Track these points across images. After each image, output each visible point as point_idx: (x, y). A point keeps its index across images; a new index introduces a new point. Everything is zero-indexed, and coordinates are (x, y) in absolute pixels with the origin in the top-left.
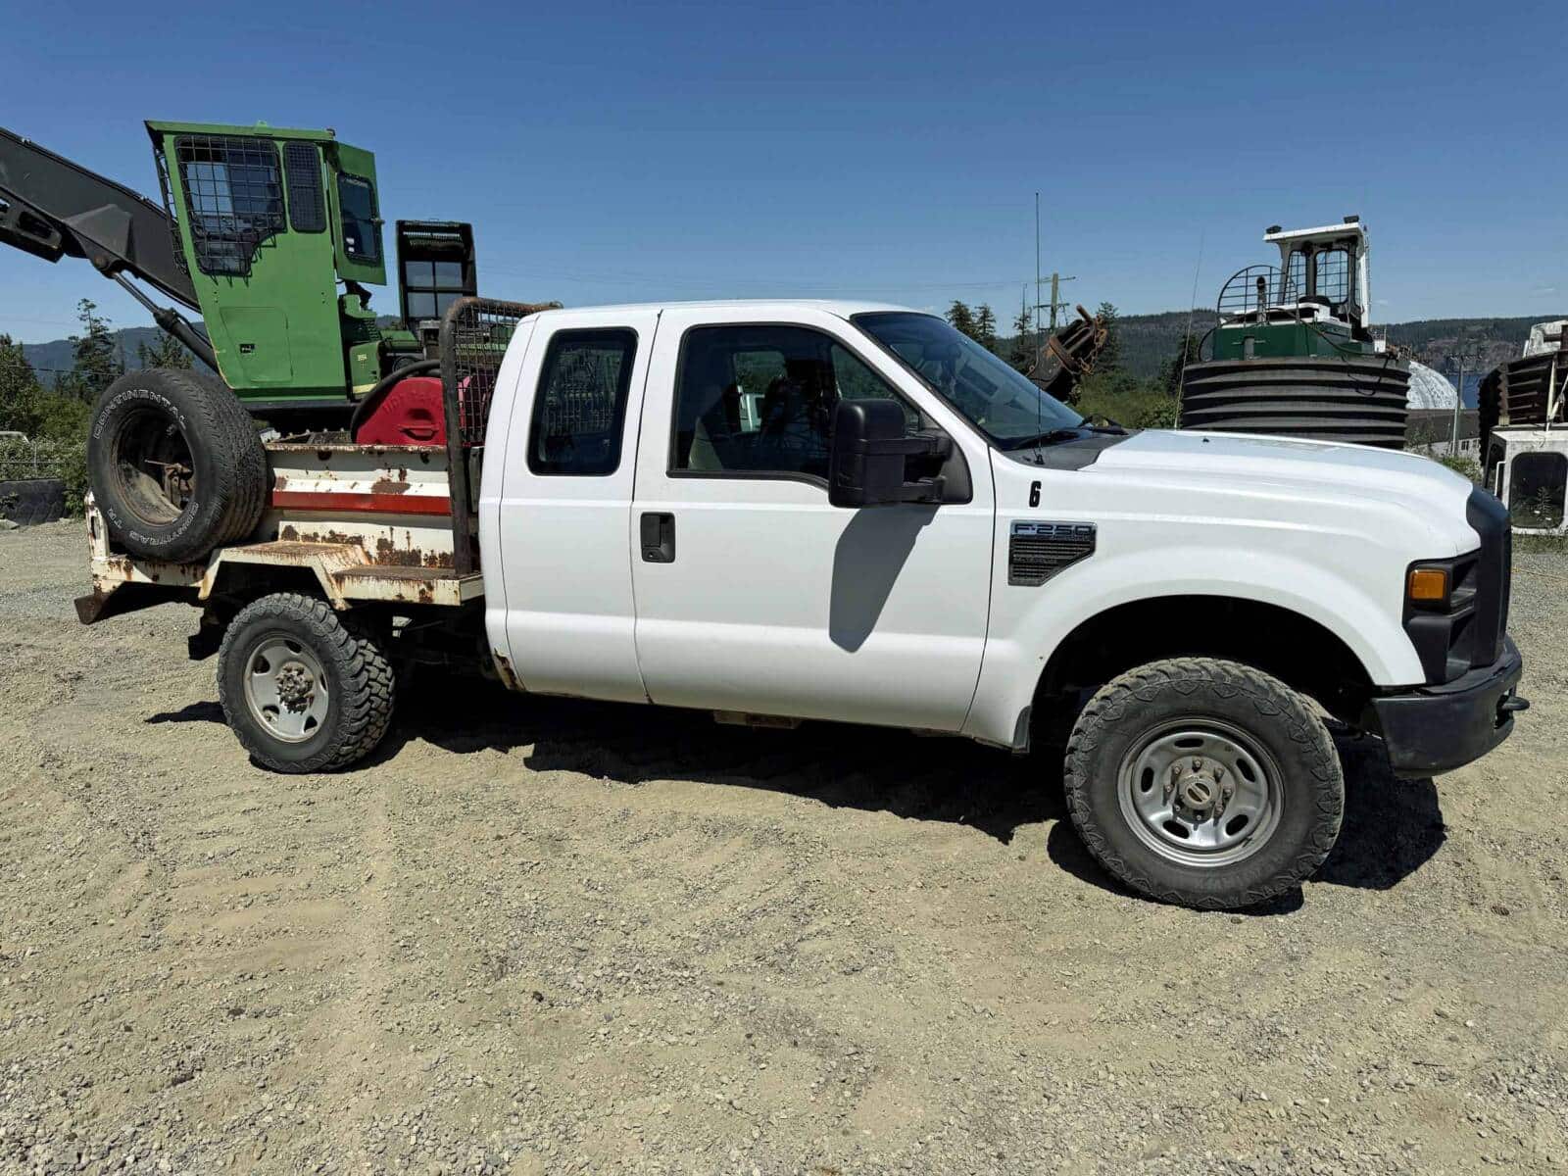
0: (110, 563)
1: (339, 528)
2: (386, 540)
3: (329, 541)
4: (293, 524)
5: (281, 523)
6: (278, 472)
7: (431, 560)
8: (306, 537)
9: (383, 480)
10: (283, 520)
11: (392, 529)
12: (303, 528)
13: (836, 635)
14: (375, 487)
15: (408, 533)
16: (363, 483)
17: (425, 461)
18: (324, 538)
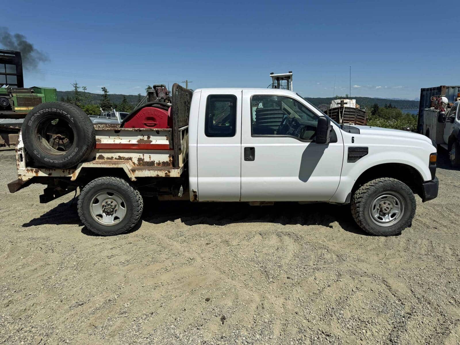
0: (27, 170)
1: (122, 155)
2: (141, 158)
3: (118, 159)
4: (103, 154)
5: (97, 154)
6: (97, 137)
7: (159, 164)
8: (108, 158)
9: (141, 139)
10: (98, 153)
11: (143, 155)
12: (106, 155)
13: (300, 178)
14: (138, 141)
15: (150, 156)
16: (134, 140)
17: (158, 133)
18: (116, 158)
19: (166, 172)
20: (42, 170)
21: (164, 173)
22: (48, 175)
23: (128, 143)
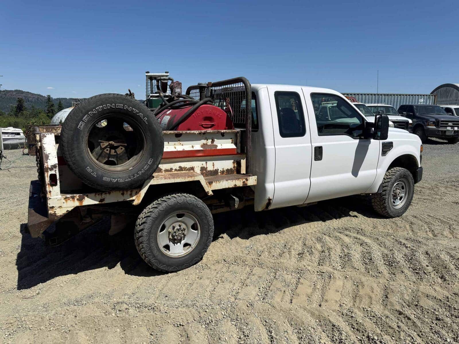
0: (66, 198)
1: (183, 165)
2: (204, 167)
3: (179, 170)
4: (160, 166)
7: (223, 172)
8: (166, 171)
9: (204, 144)
11: (206, 163)
12: (164, 167)
14: (201, 147)
15: (213, 163)
16: (197, 146)
17: (223, 136)
18: (176, 170)
19: (244, 180)
20: (89, 195)
21: (242, 182)
22: (99, 202)
23: (192, 149)
